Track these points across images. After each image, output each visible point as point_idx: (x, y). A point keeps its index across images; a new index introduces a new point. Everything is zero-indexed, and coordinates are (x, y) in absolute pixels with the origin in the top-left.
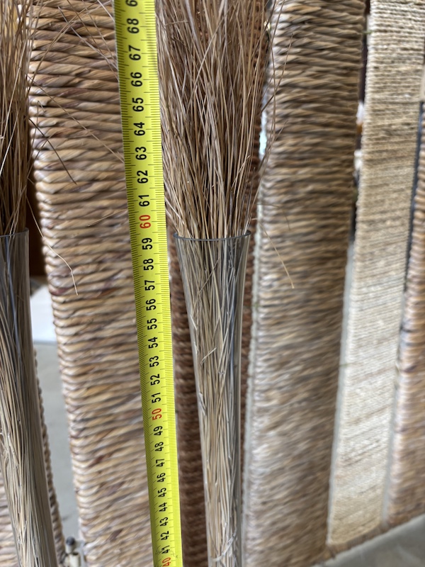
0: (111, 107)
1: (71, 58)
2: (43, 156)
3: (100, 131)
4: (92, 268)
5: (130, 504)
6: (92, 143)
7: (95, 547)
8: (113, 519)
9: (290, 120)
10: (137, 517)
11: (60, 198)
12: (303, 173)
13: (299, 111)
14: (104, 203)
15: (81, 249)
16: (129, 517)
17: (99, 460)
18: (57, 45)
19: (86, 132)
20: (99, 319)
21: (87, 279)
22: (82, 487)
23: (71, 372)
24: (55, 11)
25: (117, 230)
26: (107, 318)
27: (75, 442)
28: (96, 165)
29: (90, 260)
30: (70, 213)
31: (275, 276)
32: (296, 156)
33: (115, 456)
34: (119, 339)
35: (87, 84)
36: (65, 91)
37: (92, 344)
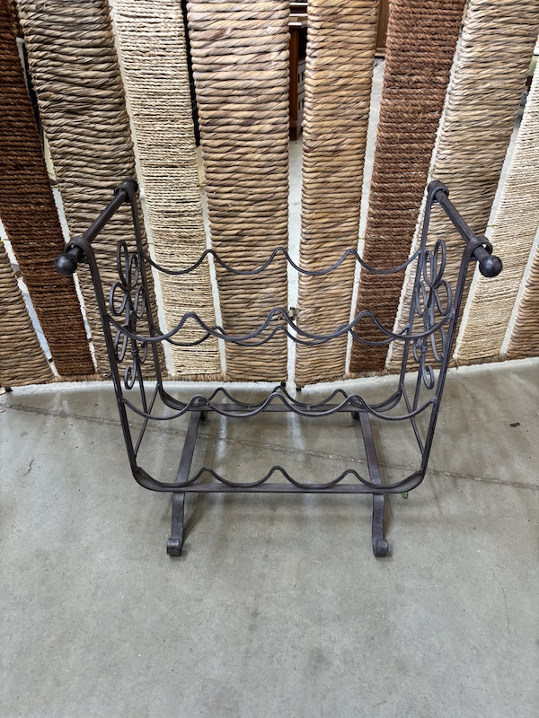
0: (357, 26)
2: (313, 61)
4: (330, 136)
5: (328, 292)
7: (304, 314)
8: (318, 299)
9: (481, 32)
10: (331, 301)
11: (319, 89)
12: (485, 73)
13: (491, 24)
14: (343, 93)
15: (326, 123)
16: (326, 300)
17: (315, 260)
19: (340, 45)
20: (329, 169)
21: (326, 143)
25: (348, 112)
26: (333, 169)
28: (342, 67)
29: (330, 131)
30: (323, 99)
31: (449, 152)
32: (482, 60)
33: (324, 259)
34: (339, 184)
35: (345, 11)
36: (332, 17)
37: (322, 185)
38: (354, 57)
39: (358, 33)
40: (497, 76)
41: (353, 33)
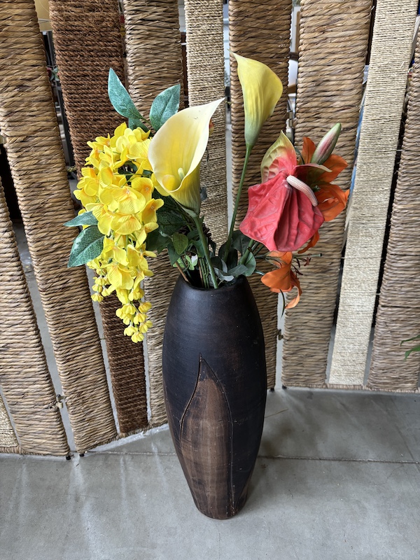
0: (58, 213)
1: (39, 197)
2: (31, 237)
3: (53, 224)
4: (56, 279)
5: (86, 380)
6: (52, 229)
8: (78, 386)
11: (40, 253)
14: (59, 252)
15: (51, 272)
16: (85, 386)
17: (68, 360)
18: (32, 193)
19: (48, 225)
20: (62, 300)
21: (54, 284)
22: (62, 372)
23: (52, 323)
24: (30, 181)
26: (65, 300)
27: (56, 352)
28: (54, 238)
29: (55, 276)
30: (44, 258)
34: (72, 308)
35: (47, 206)
36: (38, 210)
37: (59, 311)
38: (61, 230)
39: (61, 216)
41: (57, 217)
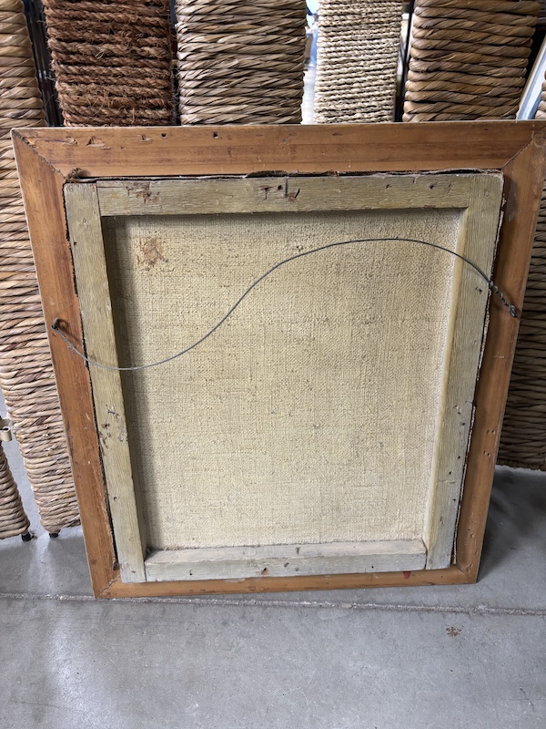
7: (22, 427)
8: (36, 404)
17: (13, 347)
33: (29, 344)
40: (248, 48)
